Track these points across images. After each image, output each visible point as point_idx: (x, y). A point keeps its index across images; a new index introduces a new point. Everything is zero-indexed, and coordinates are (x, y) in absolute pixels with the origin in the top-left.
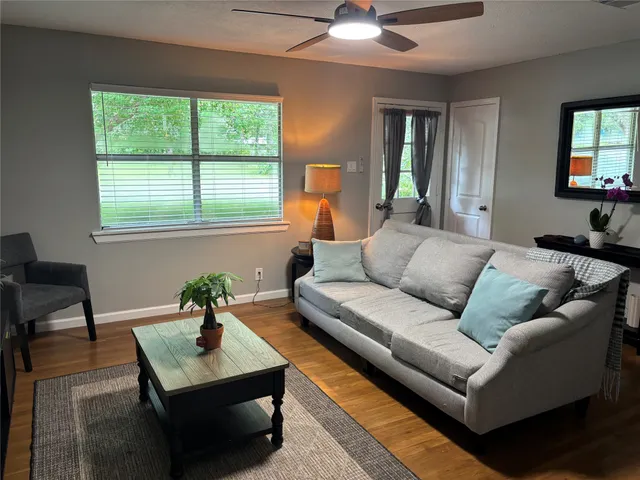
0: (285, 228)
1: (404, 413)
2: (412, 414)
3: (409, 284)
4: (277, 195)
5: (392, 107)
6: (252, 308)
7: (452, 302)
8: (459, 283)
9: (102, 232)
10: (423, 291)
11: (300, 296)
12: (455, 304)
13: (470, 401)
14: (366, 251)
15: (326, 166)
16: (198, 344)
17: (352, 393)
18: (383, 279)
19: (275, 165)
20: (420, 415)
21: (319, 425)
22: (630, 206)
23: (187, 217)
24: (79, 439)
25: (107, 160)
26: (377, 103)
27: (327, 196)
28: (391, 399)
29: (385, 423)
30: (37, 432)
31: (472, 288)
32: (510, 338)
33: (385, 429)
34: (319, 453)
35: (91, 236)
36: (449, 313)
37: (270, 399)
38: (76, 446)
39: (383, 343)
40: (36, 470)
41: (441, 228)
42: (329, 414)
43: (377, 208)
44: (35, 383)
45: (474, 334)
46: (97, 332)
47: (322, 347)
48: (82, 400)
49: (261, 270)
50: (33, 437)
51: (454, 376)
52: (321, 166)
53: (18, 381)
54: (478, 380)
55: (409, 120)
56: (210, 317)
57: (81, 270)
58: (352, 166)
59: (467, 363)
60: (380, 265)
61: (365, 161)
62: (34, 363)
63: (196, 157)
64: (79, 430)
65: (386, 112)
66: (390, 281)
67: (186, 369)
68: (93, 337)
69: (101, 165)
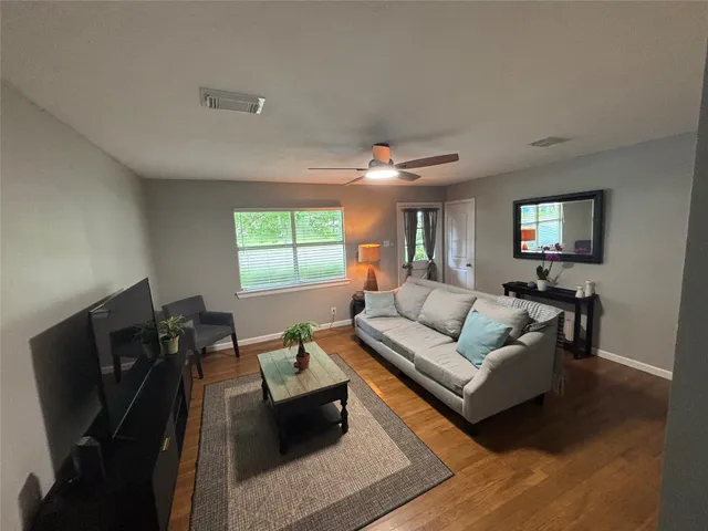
0: (348, 283)
1: (424, 406)
2: (430, 407)
3: (424, 319)
5: (408, 207)
6: (328, 332)
7: (452, 331)
8: (455, 319)
9: (242, 292)
11: (358, 326)
13: (466, 401)
14: (397, 297)
15: (371, 246)
16: (295, 366)
17: (391, 392)
18: (408, 315)
19: (341, 246)
20: (435, 408)
21: (371, 416)
22: (562, 263)
23: (291, 280)
24: (228, 426)
25: (243, 250)
26: (400, 206)
27: (373, 263)
28: (415, 395)
29: (411, 413)
30: (204, 421)
31: (463, 322)
32: (489, 360)
33: (413, 418)
34: (372, 436)
35: (236, 294)
36: (450, 339)
37: (339, 401)
38: (226, 430)
39: (408, 359)
40: (202, 447)
41: (443, 282)
42: (378, 407)
43: (403, 266)
44: (204, 387)
45: (467, 354)
46: (240, 351)
48: (231, 398)
49: (335, 308)
50: (201, 424)
51: (454, 385)
52: (368, 246)
53: (194, 386)
54: (470, 388)
55: (419, 214)
56: (301, 350)
57: (229, 316)
58: (387, 244)
59: (463, 376)
60: (406, 307)
61: (395, 240)
62: (204, 373)
63: (295, 246)
64: (228, 419)
65: (405, 211)
66: (412, 316)
67: (288, 385)
68: (238, 355)
69: (240, 253)
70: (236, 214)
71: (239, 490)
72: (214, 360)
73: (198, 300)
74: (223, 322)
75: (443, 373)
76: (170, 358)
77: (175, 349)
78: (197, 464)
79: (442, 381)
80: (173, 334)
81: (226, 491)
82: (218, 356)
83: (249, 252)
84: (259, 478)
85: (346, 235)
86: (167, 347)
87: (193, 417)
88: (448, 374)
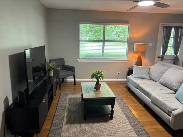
0: (127, 61)
1: (153, 119)
2: (155, 120)
3: (162, 82)
4: (126, 52)
5: (167, 25)
6: (115, 83)
7: (175, 88)
8: (178, 83)
9: (79, 59)
10: (166, 84)
11: (128, 81)
12: (176, 89)
13: (172, 118)
14: (150, 70)
15: (141, 44)
16: (94, 88)
18: (154, 79)
19: (126, 44)
21: (125, 116)
23: (100, 57)
24: (67, 107)
25: (82, 41)
26: (161, 24)
27: (141, 53)
28: (150, 114)
29: (144, 120)
30: (59, 103)
33: (144, 122)
34: (122, 123)
35: (77, 60)
36: (174, 92)
37: (110, 106)
38: (66, 108)
40: (57, 111)
42: (129, 114)
43: (159, 57)
44: (61, 93)
45: (179, 99)
46: (76, 83)
47: (132, 96)
48: (70, 98)
49: (119, 73)
51: (168, 110)
52: (139, 44)
53: (57, 92)
54: (175, 113)
55: (173, 30)
56: (98, 82)
57: (74, 68)
58: (151, 44)
59: (173, 107)
60: (154, 75)
61: (155, 43)
62: (61, 88)
63: (104, 41)
64: (67, 104)
65: (164, 27)
66: (156, 80)
67: (90, 94)
68: (75, 84)
69: (80, 42)
70: (80, 25)
71: (67, 126)
72: (66, 85)
73: (62, 60)
74: (71, 70)
75: (163, 104)
76: (49, 77)
77: (52, 74)
78: (54, 115)
79: (162, 108)
80: (52, 69)
81: (62, 125)
82: (68, 83)
83: (84, 42)
84: (74, 125)
85: (129, 38)
86: (49, 73)
87: (55, 101)
88: (166, 105)
